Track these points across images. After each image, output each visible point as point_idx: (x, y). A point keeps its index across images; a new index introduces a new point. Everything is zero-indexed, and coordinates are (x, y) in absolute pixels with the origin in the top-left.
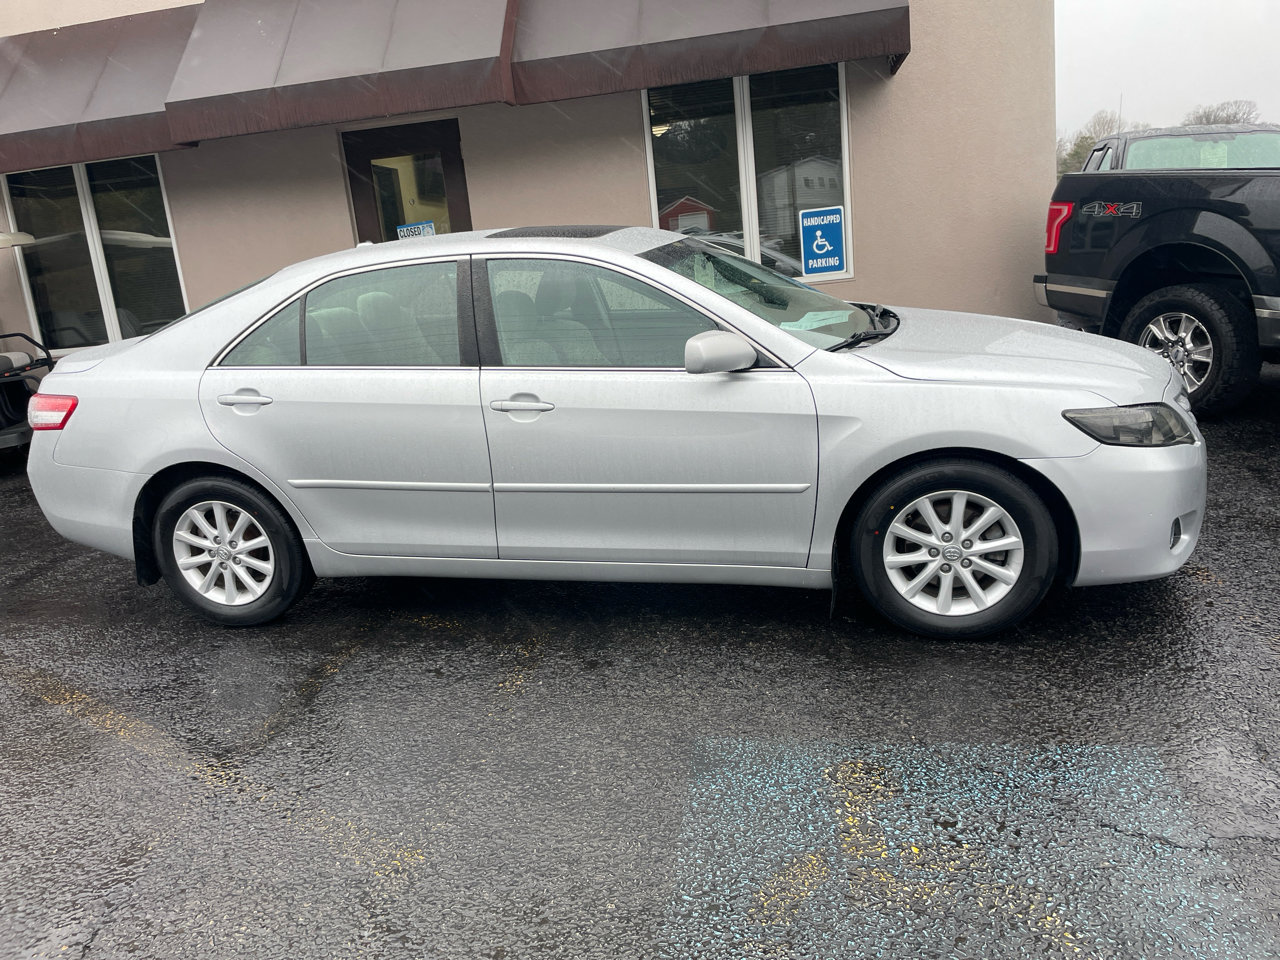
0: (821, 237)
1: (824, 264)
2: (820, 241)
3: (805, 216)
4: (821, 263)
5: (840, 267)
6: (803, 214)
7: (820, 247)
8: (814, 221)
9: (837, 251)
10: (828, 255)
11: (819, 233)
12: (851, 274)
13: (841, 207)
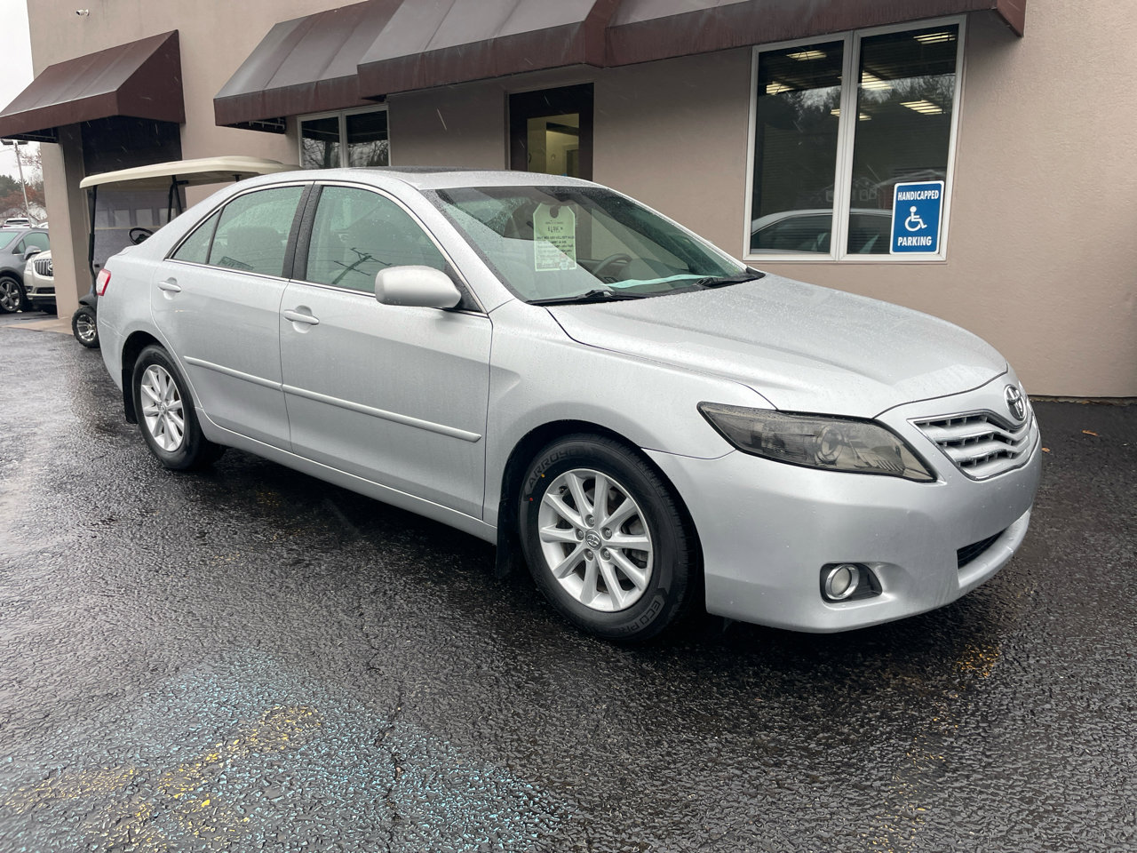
0: (915, 214)
1: (915, 243)
2: (913, 218)
3: (901, 189)
4: (911, 241)
5: (932, 248)
6: (899, 187)
7: (913, 224)
8: (910, 196)
9: (932, 231)
10: (921, 233)
11: (913, 209)
12: (943, 257)
13: (942, 183)
